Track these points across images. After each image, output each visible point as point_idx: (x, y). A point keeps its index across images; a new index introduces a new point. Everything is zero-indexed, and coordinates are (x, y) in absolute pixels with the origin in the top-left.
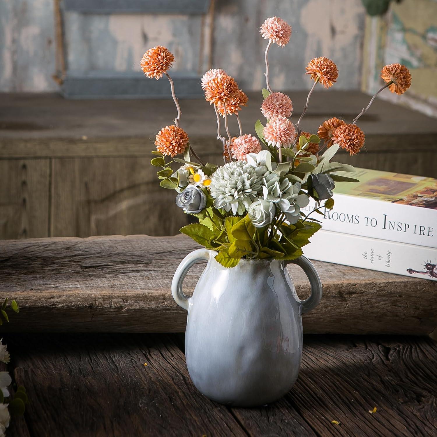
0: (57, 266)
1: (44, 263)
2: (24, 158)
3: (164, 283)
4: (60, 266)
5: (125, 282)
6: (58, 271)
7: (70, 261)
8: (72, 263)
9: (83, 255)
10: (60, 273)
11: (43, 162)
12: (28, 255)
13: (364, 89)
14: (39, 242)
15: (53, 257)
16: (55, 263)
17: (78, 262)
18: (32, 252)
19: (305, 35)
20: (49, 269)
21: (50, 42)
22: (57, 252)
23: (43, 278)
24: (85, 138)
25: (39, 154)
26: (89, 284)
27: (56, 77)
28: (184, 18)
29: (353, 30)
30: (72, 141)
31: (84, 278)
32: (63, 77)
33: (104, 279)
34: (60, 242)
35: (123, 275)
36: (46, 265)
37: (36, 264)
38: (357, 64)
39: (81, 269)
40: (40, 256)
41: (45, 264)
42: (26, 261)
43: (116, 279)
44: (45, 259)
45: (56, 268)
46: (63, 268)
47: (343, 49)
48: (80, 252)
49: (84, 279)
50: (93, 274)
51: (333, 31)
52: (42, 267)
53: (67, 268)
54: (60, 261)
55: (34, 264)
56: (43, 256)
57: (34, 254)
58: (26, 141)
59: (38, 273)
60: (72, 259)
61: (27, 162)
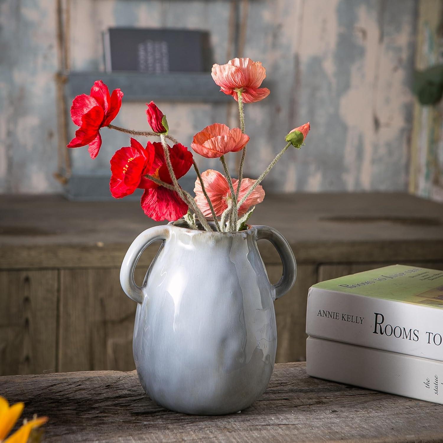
0: (98, 412)
1: (79, 408)
2: (27, 269)
3: (252, 437)
4: (101, 412)
5: (196, 435)
6: (101, 420)
7: (115, 405)
8: (118, 408)
9: (130, 396)
10: (104, 423)
11: (50, 275)
12: (54, 397)
13: (412, 190)
14: (68, 377)
15: (90, 400)
16: (94, 408)
17: (126, 406)
18: (61, 391)
19: (345, 128)
20: (87, 416)
21: (51, 135)
22: (94, 392)
23: (82, 430)
24: (100, 244)
25: (45, 264)
26: (148, 439)
27: (59, 175)
28: (207, 108)
29: (399, 122)
30: (85, 248)
31: (138, 430)
32: (68, 175)
33: (167, 431)
34: (96, 377)
35: (192, 426)
36: (83, 411)
37: (68, 410)
38: (403, 161)
39: (132, 416)
40: (72, 398)
41: (81, 409)
42: (54, 405)
43: (182, 431)
44: (80, 402)
45: (97, 415)
46: (106, 415)
47: (388, 145)
48: (126, 392)
49: (139, 432)
50: (149, 424)
51: (377, 123)
52: (77, 414)
53: (112, 416)
54: (100, 405)
55: (66, 410)
56: (76, 398)
57: (63, 395)
58: (30, 248)
59: (73, 423)
60: (117, 402)
61: (31, 274)
